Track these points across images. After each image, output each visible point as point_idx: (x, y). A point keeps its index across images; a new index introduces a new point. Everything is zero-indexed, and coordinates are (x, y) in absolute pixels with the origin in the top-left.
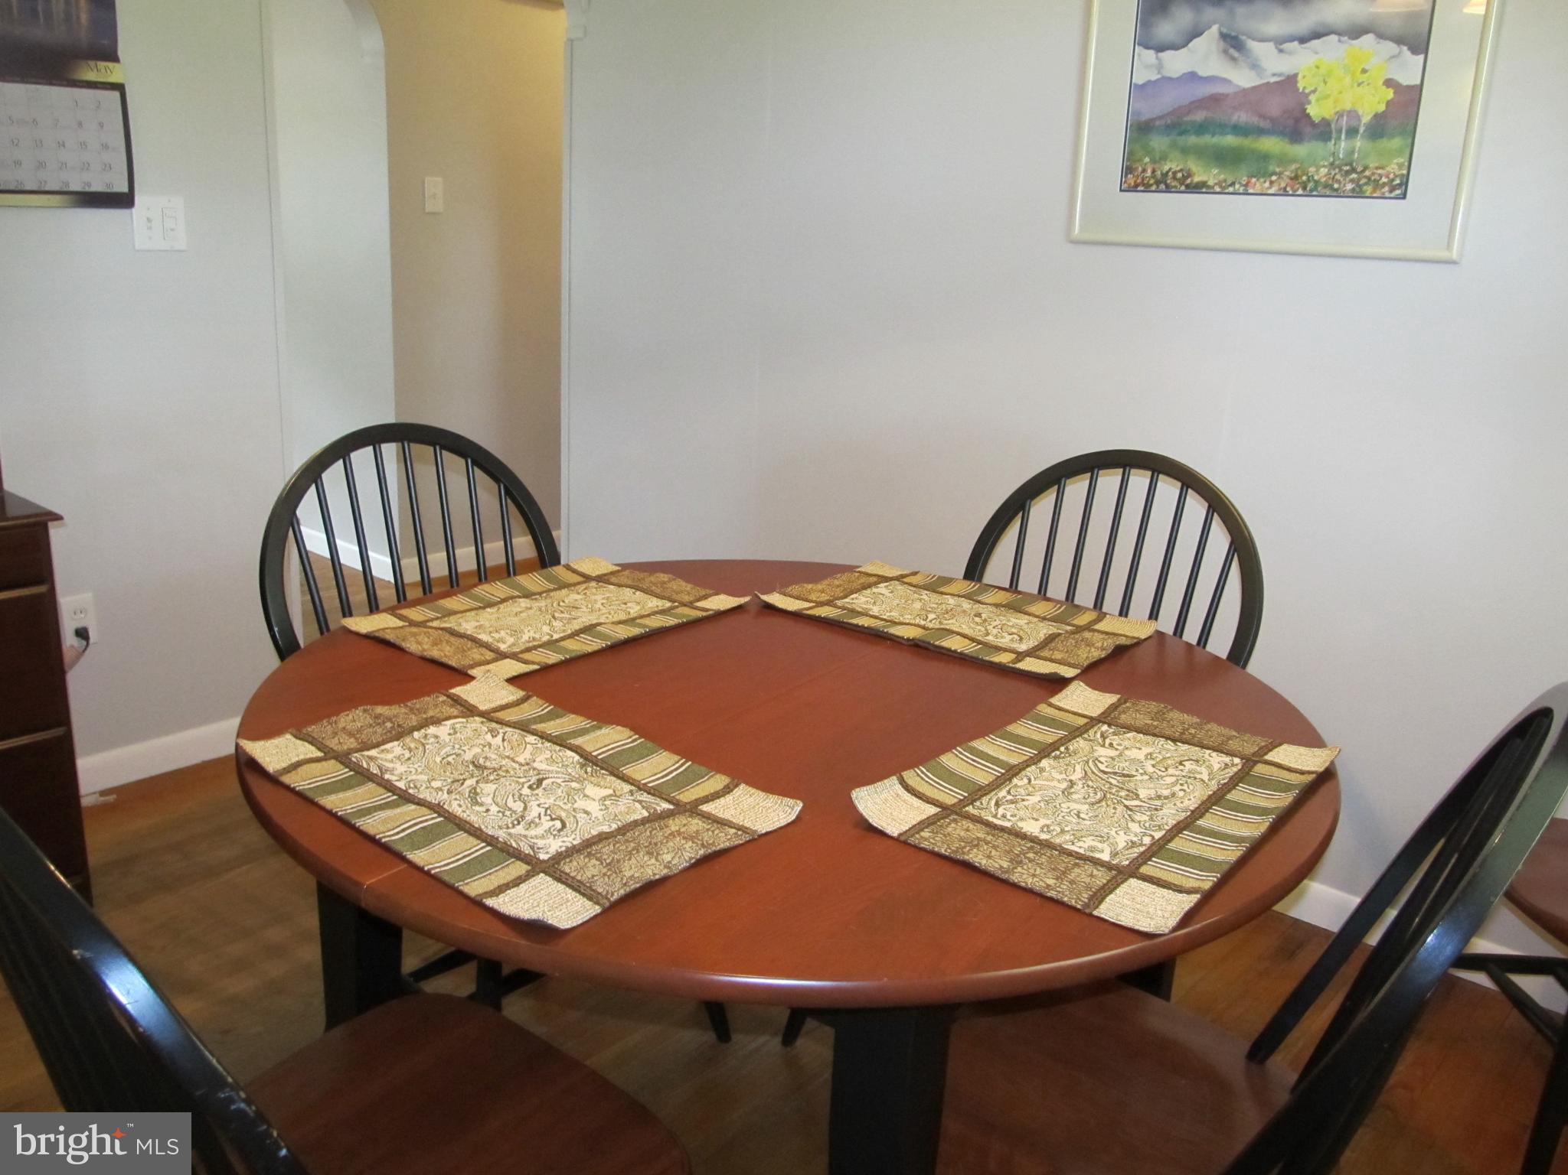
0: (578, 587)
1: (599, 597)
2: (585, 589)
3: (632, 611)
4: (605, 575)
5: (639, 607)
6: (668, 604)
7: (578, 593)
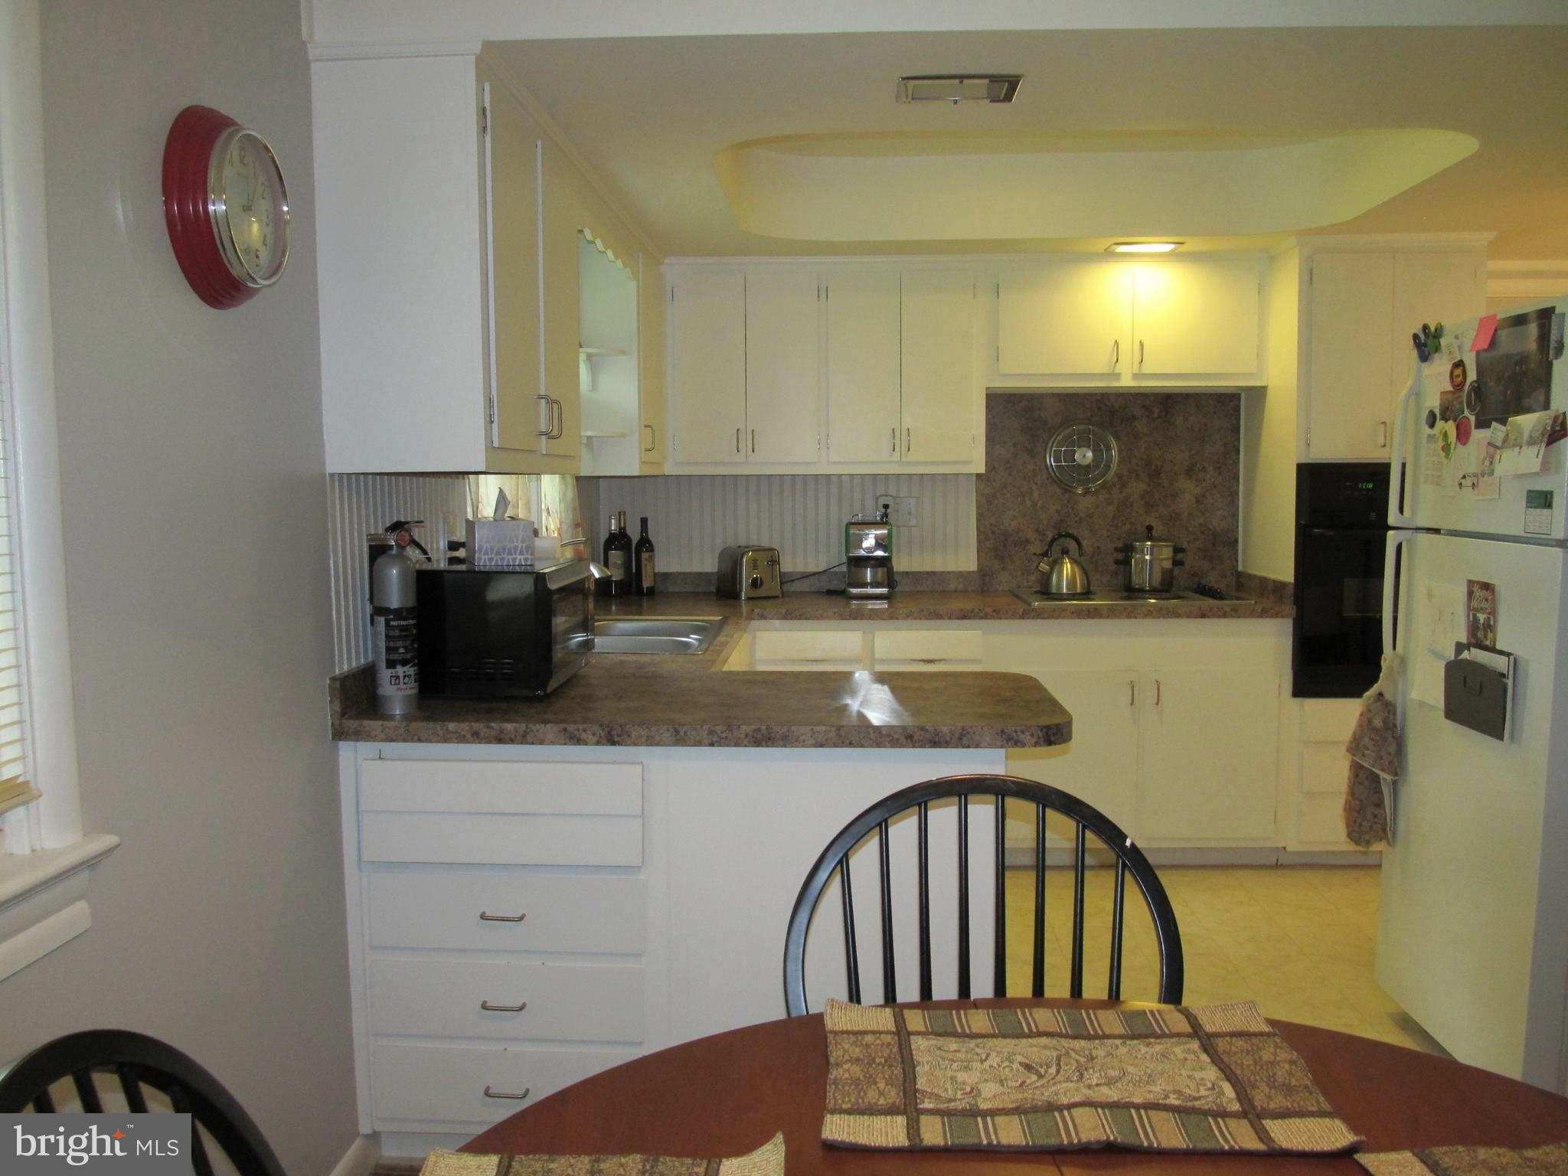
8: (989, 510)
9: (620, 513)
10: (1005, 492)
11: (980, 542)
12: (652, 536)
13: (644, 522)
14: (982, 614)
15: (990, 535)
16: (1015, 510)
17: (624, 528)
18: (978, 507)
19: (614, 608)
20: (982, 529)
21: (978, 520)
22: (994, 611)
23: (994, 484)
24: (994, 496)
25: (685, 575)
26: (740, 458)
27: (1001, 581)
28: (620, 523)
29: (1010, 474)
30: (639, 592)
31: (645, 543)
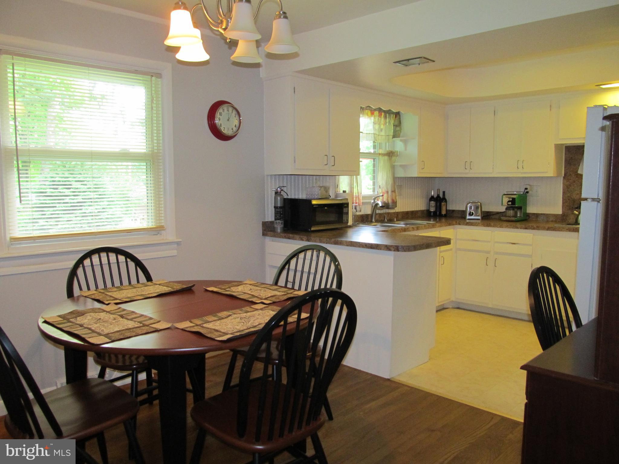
0: (236, 331)
1: (229, 326)
2: (233, 330)
3: (219, 322)
4: (225, 335)
5: (216, 324)
6: (205, 325)
7: (236, 328)
8: (567, 190)
9: (438, 189)
10: (574, 183)
11: (563, 203)
12: (447, 197)
13: (444, 192)
14: (533, 228)
15: (568, 200)
16: (578, 191)
17: (439, 194)
18: (563, 190)
19: (432, 220)
20: (564, 198)
21: (563, 195)
22: (537, 227)
23: (570, 180)
24: (570, 185)
25: (459, 211)
26: (467, 171)
27: (570, 218)
28: (438, 193)
29: (577, 177)
30: (441, 216)
31: (444, 199)
